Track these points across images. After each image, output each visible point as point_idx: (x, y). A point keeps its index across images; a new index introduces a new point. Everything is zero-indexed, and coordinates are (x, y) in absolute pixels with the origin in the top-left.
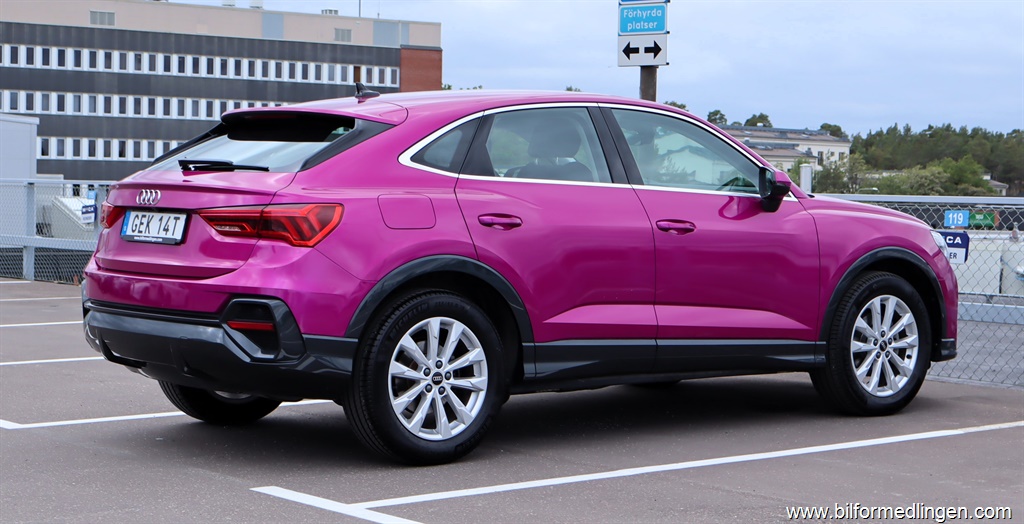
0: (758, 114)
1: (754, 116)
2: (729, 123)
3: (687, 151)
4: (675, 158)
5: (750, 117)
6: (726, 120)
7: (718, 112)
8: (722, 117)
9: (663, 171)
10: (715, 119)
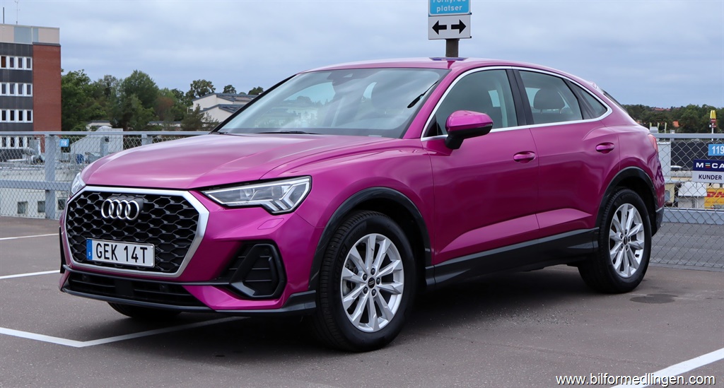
0: (257, 88)
1: (255, 88)
2: (238, 93)
3: (218, 108)
4: (210, 112)
5: (252, 89)
6: (236, 91)
7: (231, 86)
8: (233, 89)
9: (204, 121)
10: (229, 91)
